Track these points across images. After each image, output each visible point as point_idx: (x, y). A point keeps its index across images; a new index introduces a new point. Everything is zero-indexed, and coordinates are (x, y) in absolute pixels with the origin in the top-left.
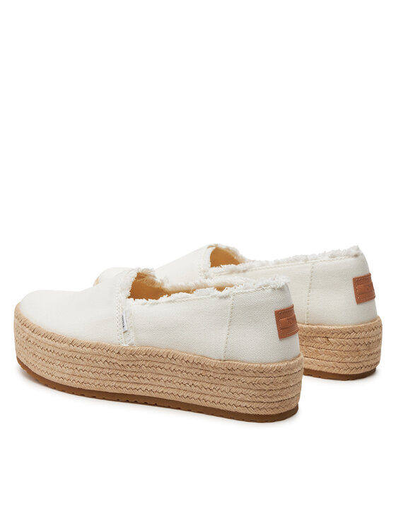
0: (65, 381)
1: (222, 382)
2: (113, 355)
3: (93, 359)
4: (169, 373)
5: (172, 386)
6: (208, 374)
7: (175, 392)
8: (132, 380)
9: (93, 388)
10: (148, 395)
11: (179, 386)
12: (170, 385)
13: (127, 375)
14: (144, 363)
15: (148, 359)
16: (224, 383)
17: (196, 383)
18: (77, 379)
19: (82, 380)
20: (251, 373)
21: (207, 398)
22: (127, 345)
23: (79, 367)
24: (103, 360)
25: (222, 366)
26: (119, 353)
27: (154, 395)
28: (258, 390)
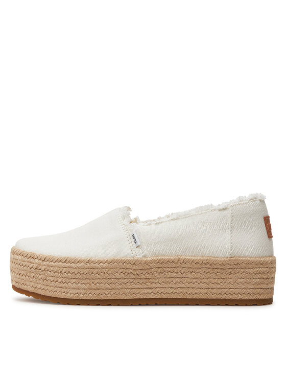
0: (81, 295)
1: (228, 276)
2: (129, 266)
3: (109, 272)
4: (180, 275)
5: (182, 286)
6: (216, 271)
7: (184, 291)
8: (146, 286)
9: (109, 297)
10: (159, 297)
11: (188, 285)
12: (180, 285)
13: (141, 282)
14: (156, 270)
15: (160, 266)
16: (230, 276)
17: (204, 280)
18: (93, 292)
19: (98, 292)
20: (254, 265)
21: (214, 291)
22: (141, 256)
23: (96, 281)
24: (119, 272)
25: (229, 263)
26: (134, 264)
27: (164, 296)
28: (259, 278)
